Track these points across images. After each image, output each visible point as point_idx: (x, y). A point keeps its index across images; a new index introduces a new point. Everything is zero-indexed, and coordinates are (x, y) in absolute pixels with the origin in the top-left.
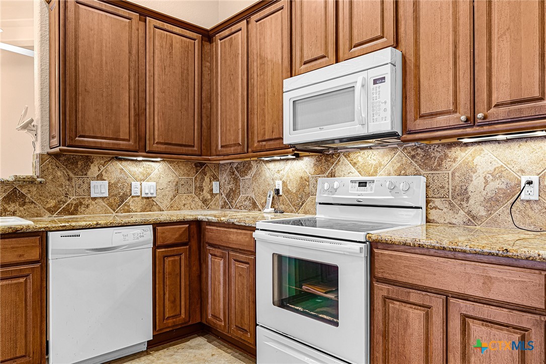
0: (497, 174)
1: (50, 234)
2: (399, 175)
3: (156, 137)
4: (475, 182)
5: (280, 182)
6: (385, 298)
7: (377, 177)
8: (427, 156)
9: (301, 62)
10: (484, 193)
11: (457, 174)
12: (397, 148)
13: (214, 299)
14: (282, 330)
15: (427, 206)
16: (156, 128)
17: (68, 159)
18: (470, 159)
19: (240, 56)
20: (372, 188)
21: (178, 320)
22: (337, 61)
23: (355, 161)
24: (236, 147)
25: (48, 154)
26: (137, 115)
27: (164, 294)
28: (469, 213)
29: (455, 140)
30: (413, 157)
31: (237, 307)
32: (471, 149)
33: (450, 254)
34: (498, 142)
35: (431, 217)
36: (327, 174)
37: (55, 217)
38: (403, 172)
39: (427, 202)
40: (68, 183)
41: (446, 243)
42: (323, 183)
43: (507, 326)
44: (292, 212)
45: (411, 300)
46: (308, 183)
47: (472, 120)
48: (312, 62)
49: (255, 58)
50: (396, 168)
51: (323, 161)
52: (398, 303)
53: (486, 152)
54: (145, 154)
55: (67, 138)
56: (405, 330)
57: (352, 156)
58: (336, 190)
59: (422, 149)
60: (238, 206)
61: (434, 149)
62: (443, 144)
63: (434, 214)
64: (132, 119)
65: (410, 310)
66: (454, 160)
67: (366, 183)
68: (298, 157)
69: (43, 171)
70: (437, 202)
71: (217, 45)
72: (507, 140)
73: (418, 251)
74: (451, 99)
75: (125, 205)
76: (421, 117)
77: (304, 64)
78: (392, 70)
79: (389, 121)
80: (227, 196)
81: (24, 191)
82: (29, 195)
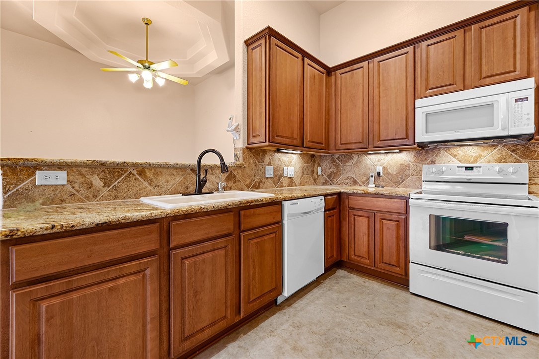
1: (283, 203)
3: (308, 137)
5: (381, 168)
8: (527, 150)
9: (426, 88)
12: (497, 145)
17: (255, 152)
20: (479, 172)
21: (333, 259)
23: (455, 153)
25: (247, 148)
30: (513, 151)
35: (532, 190)
36: (428, 162)
38: (503, 161)
39: (530, 180)
40: (255, 167)
44: (392, 187)
46: (408, 168)
48: (439, 88)
50: (496, 158)
55: (271, 137)
57: (452, 150)
58: (443, 172)
60: (339, 183)
61: (534, 146)
63: (534, 188)
67: (472, 168)
69: (244, 160)
70: (537, 180)
71: (337, 77)
75: (281, 182)
77: (430, 89)
80: (328, 177)
81: (235, 173)
82: (237, 176)
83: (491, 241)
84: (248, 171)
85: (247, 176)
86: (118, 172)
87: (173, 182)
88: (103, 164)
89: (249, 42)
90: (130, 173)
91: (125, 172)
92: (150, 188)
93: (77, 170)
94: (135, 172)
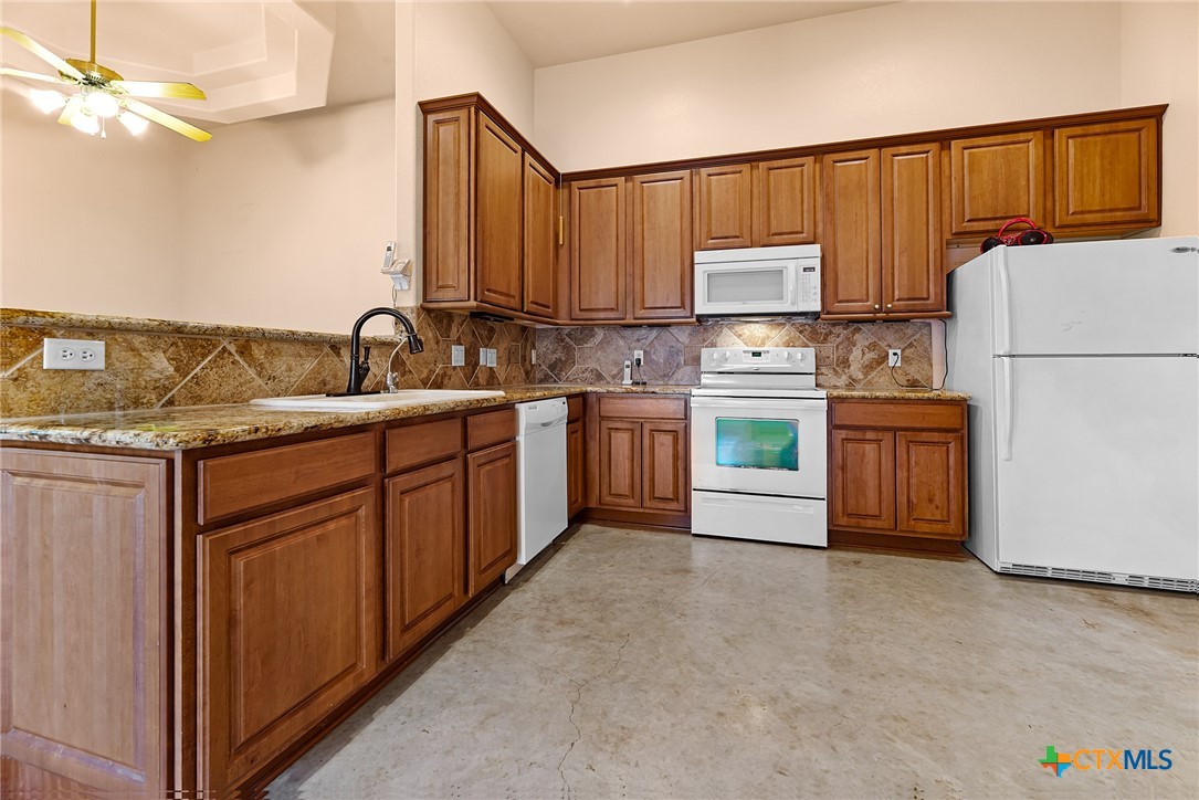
0: (872, 347)
1: (517, 406)
2: (788, 346)
6: (844, 440)
7: (764, 348)
8: (814, 331)
9: (708, 236)
11: (840, 347)
12: (785, 324)
15: (816, 372)
17: (436, 317)
20: (767, 358)
23: (740, 332)
24: (607, 312)
25: (424, 308)
28: (850, 377)
30: (801, 332)
32: (851, 328)
36: (707, 343)
38: (791, 344)
39: (817, 369)
40: (436, 346)
43: (935, 443)
46: (680, 353)
48: (723, 240)
50: (785, 340)
55: (479, 291)
56: (862, 460)
57: (736, 328)
58: (726, 360)
60: (571, 378)
63: (820, 379)
65: (866, 445)
66: (838, 336)
67: (759, 353)
70: (824, 369)
71: (573, 193)
75: (476, 377)
77: (712, 239)
80: (550, 367)
81: (405, 356)
85: (422, 362)
86: (203, 347)
87: (298, 371)
88: (179, 330)
89: (431, 106)
90: (224, 349)
91: (215, 347)
92: (260, 381)
93: (125, 340)
94: (232, 348)
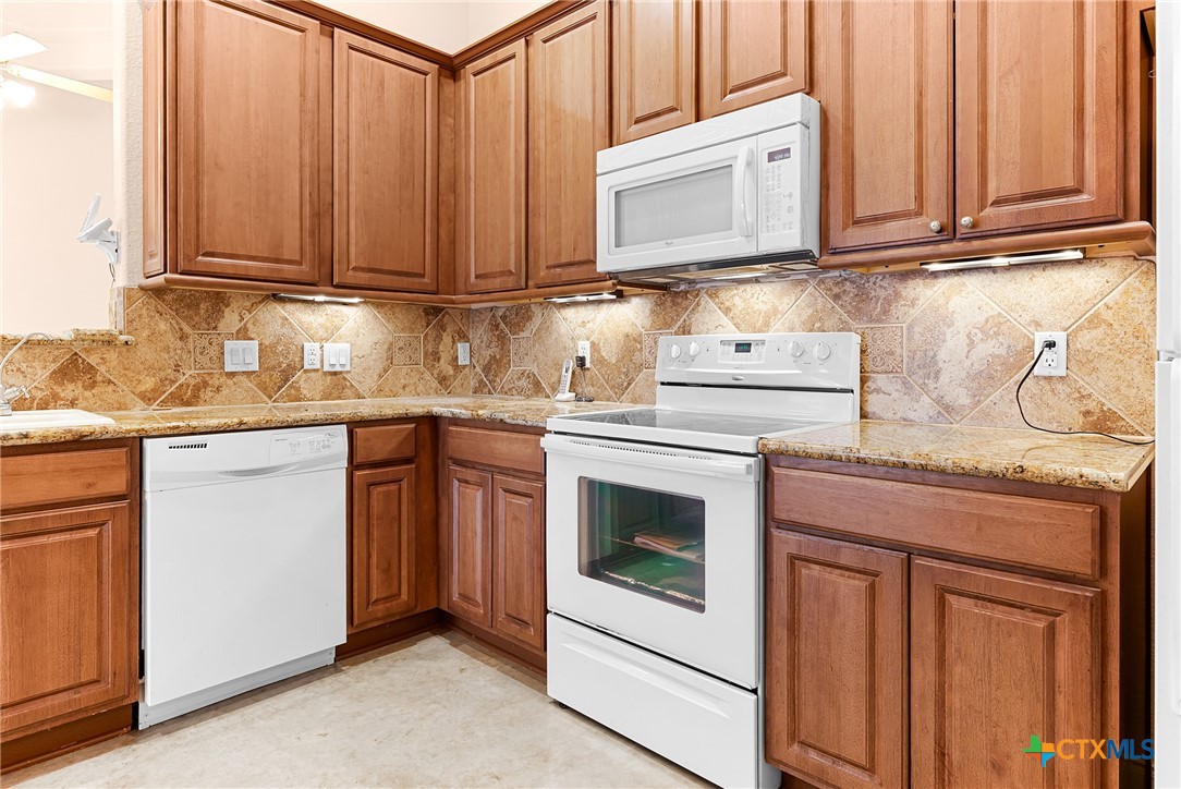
0: (992, 328)
2: (811, 331)
3: (352, 257)
4: (950, 343)
5: (587, 345)
6: (793, 559)
7: (770, 334)
8: (863, 296)
9: (630, 118)
10: (967, 363)
11: (916, 329)
12: (806, 281)
13: (464, 564)
14: (595, 621)
15: (862, 388)
16: (353, 241)
17: (180, 299)
18: (942, 301)
19: (513, 106)
20: (760, 356)
21: (394, 605)
22: (698, 119)
23: (727, 304)
24: (503, 278)
25: (142, 288)
26: (317, 215)
27: (369, 556)
28: (939, 401)
29: (915, 266)
31: (509, 578)
32: (943, 284)
33: (914, 476)
34: (993, 269)
35: (869, 409)
36: (675, 328)
37: (153, 411)
38: (818, 325)
39: (863, 381)
40: (179, 344)
41: (907, 456)
42: (670, 346)
43: (1022, 608)
44: (608, 400)
45: (843, 562)
46: (639, 346)
47: (951, 230)
48: (652, 119)
49: (542, 109)
50: (804, 317)
51: (669, 304)
52: (817, 567)
53: (971, 288)
54: (331, 289)
55: (181, 257)
56: (831, 617)
57: (723, 295)
58: (693, 358)
59: (852, 282)
61: (874, 283)
62: (892, 274)
63: (875, 404)
64: (307, 223)
65: (841, 580)
66: (913, 304)
67: (750, 344)
68: (620, 296)
69: (130, 322)
70: (880, 381)
71: (467, 85)
72: (1011, 267)
73: (854, 470)
74: (912, 191)
75: (291, 386)
76: (855, 223)
77: (636, 122)
78: (803, 135)
79: (796, 230)
80: (483, 371)
81: (93, 360)
82: (103, 369)
83: (679, 550)
84: (146, 352)
85: (141, 367)
